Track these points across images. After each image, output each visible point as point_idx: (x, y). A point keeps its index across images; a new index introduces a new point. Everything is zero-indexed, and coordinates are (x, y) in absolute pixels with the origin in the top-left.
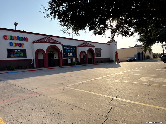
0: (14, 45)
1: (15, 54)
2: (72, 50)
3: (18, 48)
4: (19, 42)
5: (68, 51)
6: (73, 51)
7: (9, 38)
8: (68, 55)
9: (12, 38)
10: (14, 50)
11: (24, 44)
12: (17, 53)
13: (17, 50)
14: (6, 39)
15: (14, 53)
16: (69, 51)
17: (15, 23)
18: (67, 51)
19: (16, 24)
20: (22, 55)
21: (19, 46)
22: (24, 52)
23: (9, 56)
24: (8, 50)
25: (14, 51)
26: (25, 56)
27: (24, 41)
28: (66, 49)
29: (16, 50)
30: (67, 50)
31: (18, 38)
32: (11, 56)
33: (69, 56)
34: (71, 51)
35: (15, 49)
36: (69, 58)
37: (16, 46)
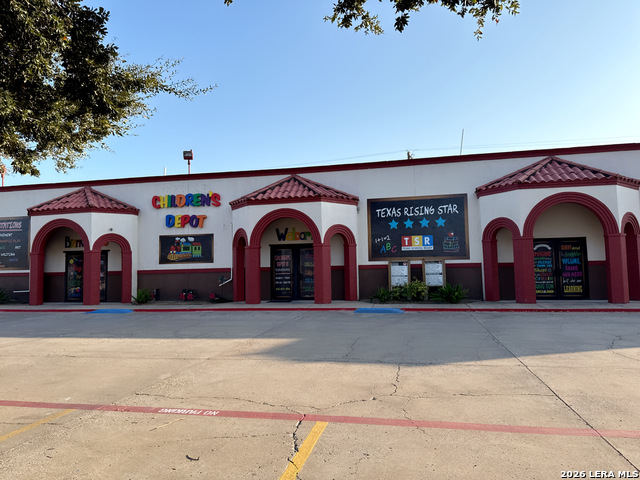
0: (177, 221)
1: (178, 251)
2: (432, 218)
3: (189, 230)
4: (191, 211)
5: (401, 225)
6: (441, 222)
7: (166, 203)
8: (400, 244)
9: (173, 201)
10: (177, 239)
11: (205, 218)
12: (185, 249)
13: (186, 237)
14: (159, 207)
15: (176, 249)
16: (409, 224)
17: (185, 153)
18: (394, 225)
19: (188, 156)
20: (198, 253)
21: (192, 225)
22: (206, 241)
23: (163, 260)
24: (163, 239)
25: (179, 243)
26: (208, 256)
27: (209, 205)
28: (390, 219)
29: (183, 240)
30: (396, 219)
31: (190, 200)
32: (169, 257)
33: (411, 249)
34: (425, 223)
35: (181, 237)
36: (401, 264)
37: (183, 226)
